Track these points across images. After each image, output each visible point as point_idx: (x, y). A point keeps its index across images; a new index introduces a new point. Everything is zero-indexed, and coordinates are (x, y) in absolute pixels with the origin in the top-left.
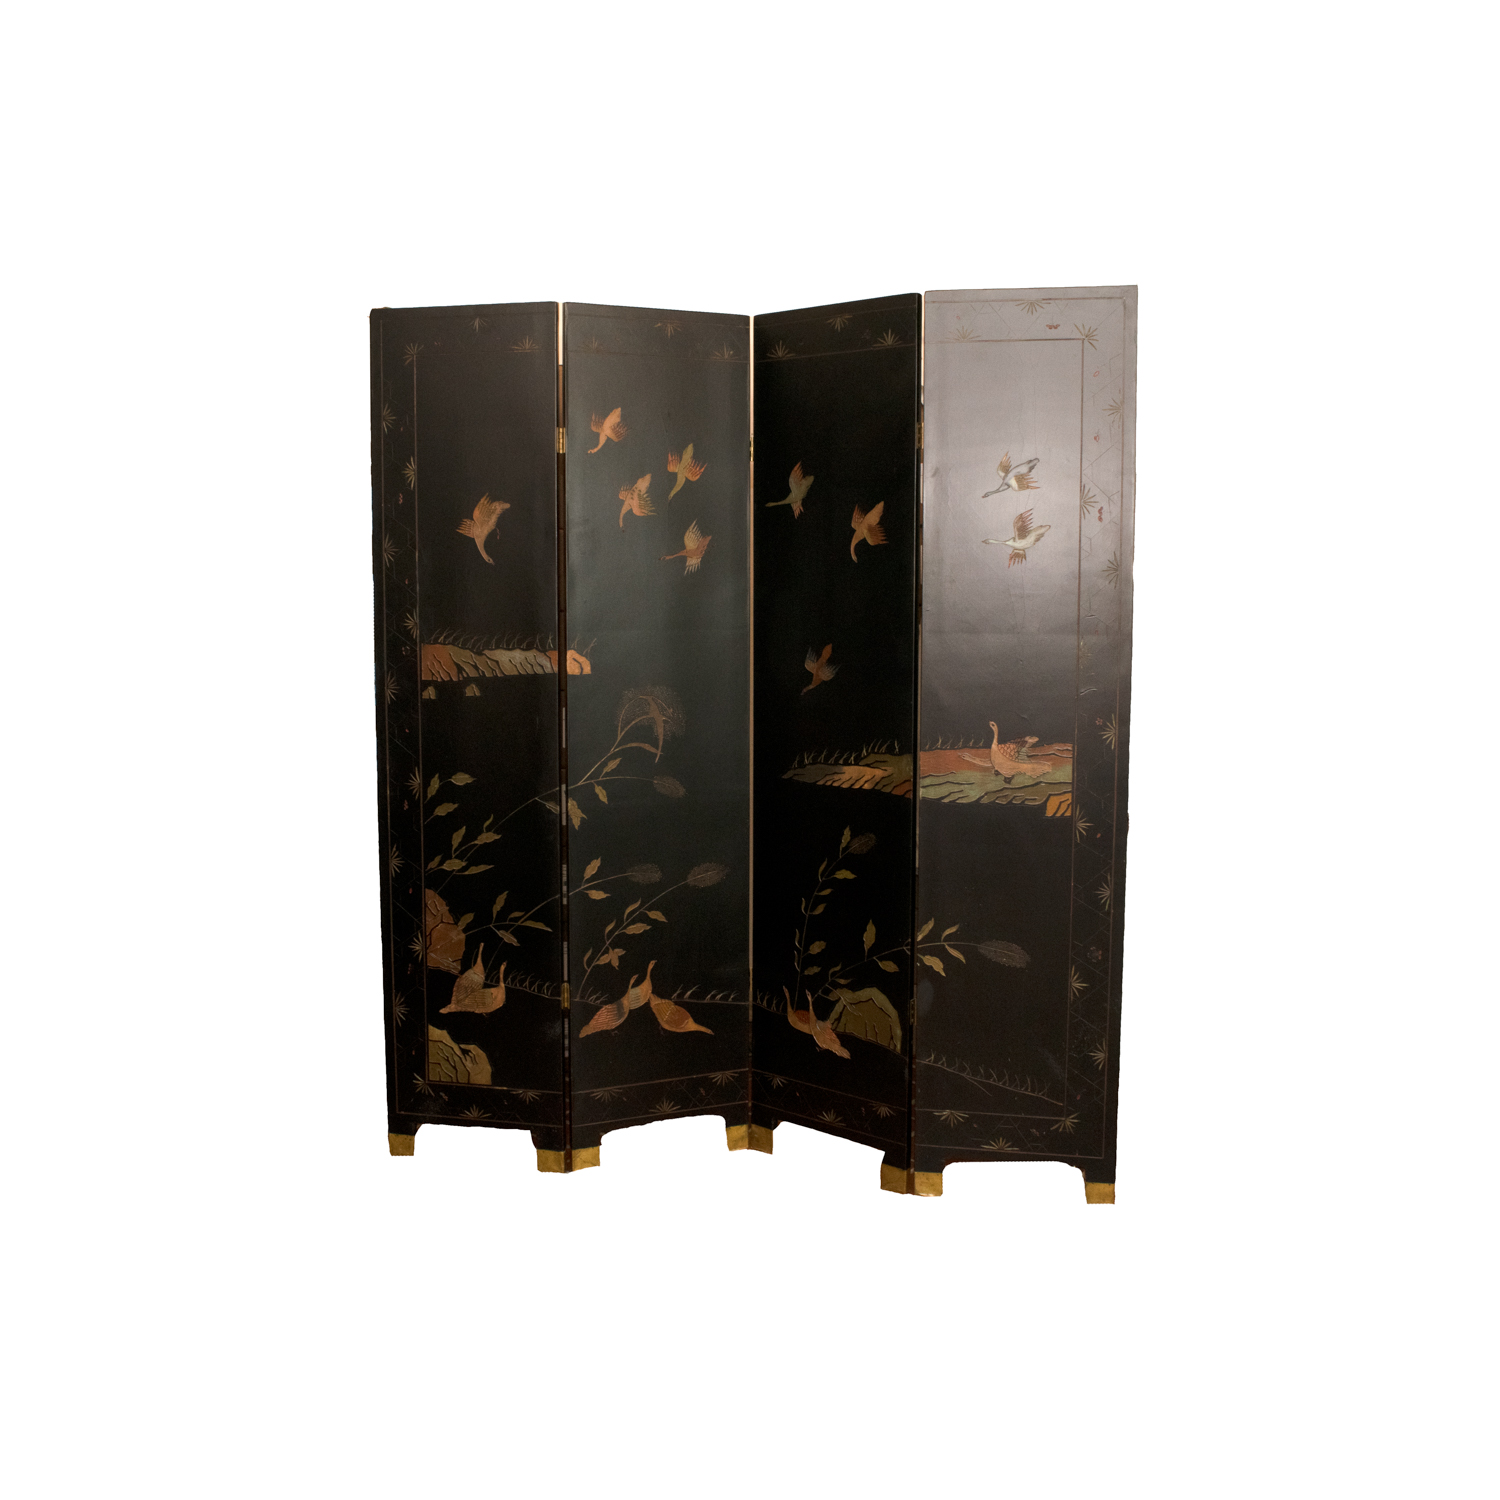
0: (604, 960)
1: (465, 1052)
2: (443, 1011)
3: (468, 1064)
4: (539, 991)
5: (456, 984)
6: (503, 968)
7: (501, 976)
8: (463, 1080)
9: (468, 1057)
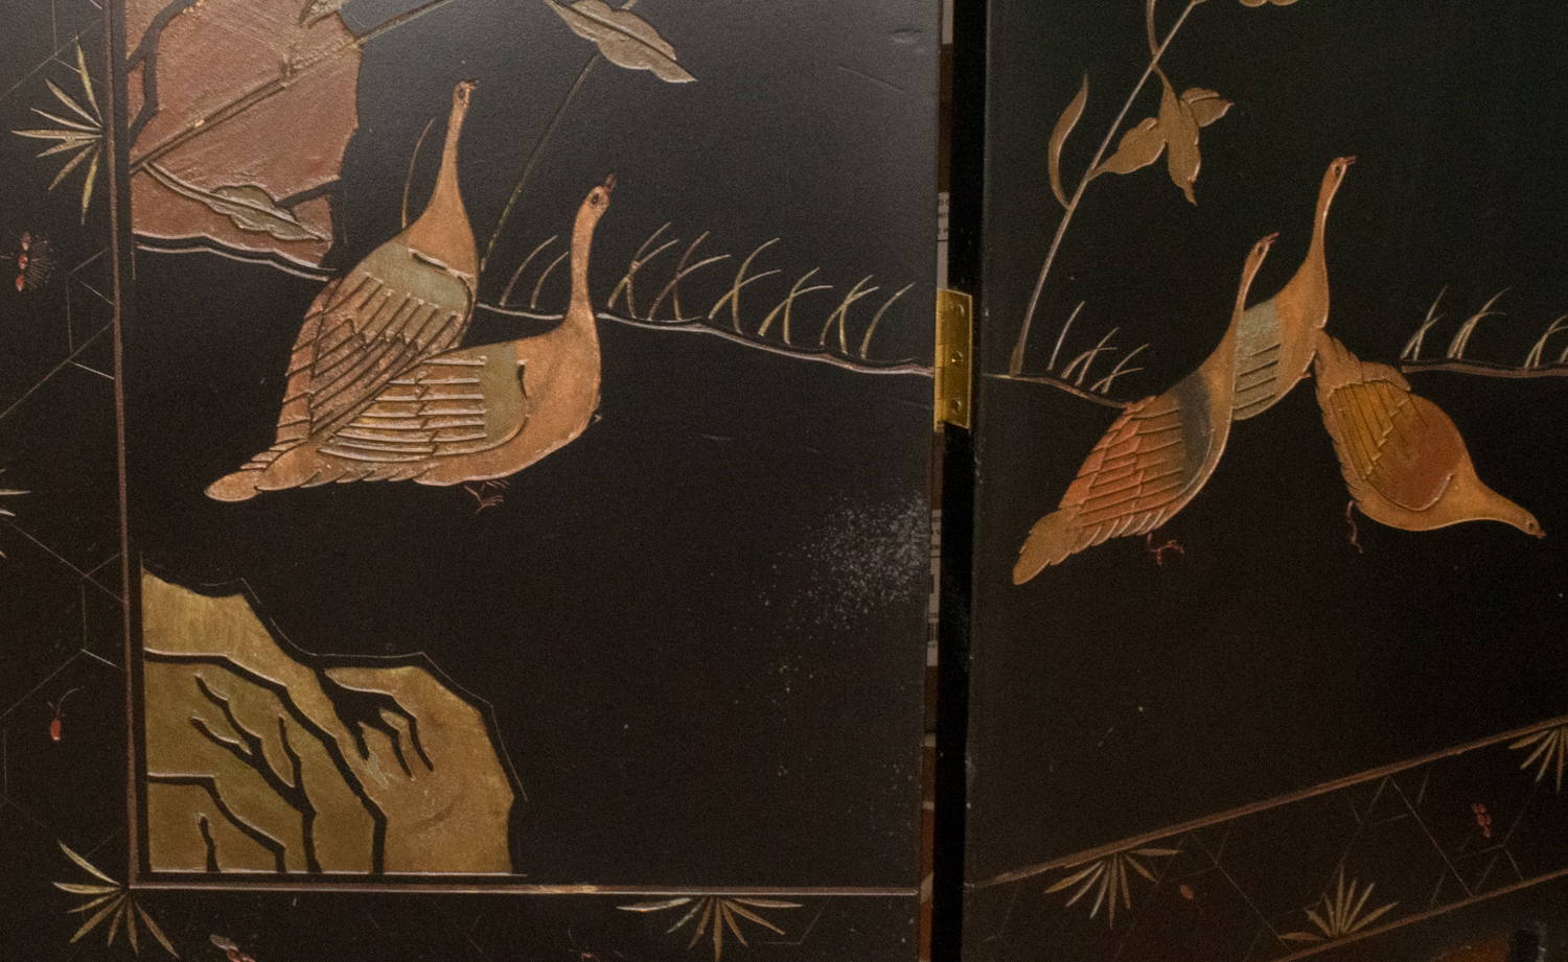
0: (1136, 151)
1: (358, 710)
2: (228, 489)
3: (378, 774)
4: (805, 337)
5: (308, 330)
6: (587, 219)
7: (579, 267)
8: (343, 861)
9: (372, 736)
